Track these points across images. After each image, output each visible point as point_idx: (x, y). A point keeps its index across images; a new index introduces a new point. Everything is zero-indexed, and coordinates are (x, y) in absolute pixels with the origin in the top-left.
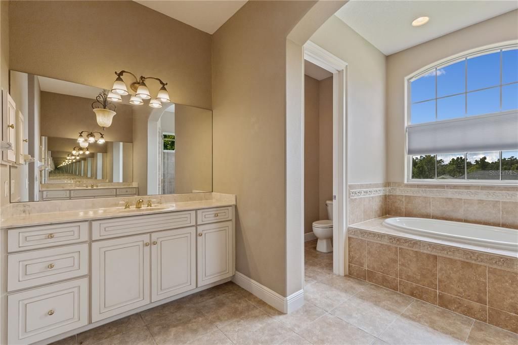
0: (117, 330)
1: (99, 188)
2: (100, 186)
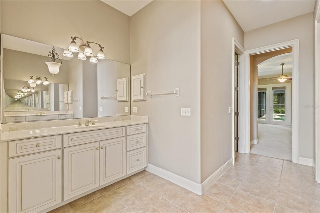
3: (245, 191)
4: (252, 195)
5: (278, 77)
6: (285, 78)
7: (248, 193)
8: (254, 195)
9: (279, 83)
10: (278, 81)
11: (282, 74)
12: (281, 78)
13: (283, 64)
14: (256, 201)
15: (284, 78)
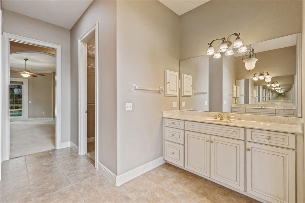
0: (192, 178)
1: (266, 108)
2: (267, 107)
3: (43, 195)
4: (52, 193)
5: (21, 72)
6: (29, 74)
7: (47, 194)
8: (54, 191)
9: (22, 77)
10: (22, 75)
11: (25, 69)
12: (25, 73)
13: (26, 60)
14: (60, 195)
15: (27, 74)
